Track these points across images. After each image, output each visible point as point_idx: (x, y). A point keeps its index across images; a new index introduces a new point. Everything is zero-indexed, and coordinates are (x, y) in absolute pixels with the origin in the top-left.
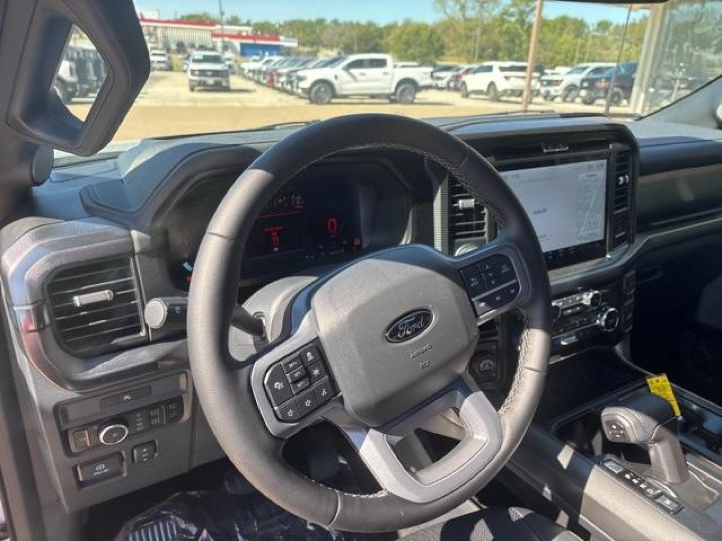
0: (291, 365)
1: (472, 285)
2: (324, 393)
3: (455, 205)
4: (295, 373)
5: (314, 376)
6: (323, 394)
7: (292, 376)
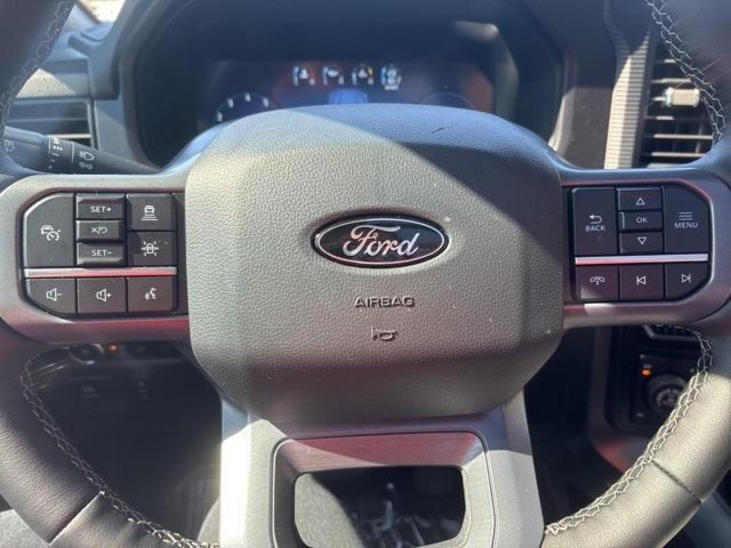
0: (95, 209)
1: (588, 228)
2: (151, 294)
3: (658, 99)
4: (96, 226)
5: (141, 252)
6: (147, 297)
7: (87, 229)
